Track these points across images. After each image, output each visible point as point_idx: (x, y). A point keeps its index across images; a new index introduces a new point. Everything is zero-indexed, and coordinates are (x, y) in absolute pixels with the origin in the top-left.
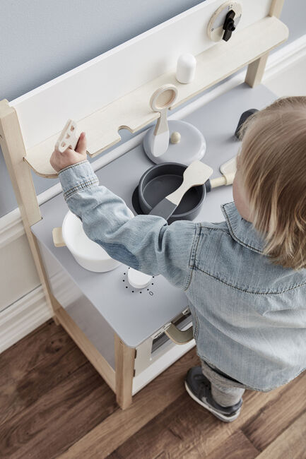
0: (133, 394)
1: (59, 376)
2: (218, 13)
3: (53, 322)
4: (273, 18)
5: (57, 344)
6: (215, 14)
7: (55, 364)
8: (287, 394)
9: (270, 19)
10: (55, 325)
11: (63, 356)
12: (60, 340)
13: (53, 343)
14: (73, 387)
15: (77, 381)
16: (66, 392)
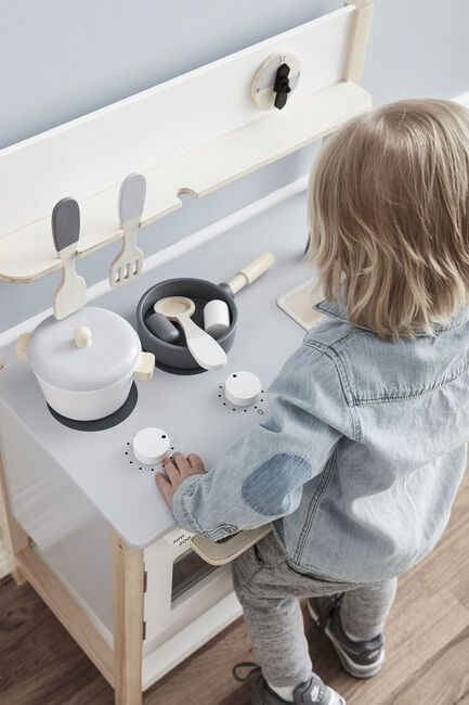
0: (144, 690)
1: (20, 668)
2: (265, 65)
3: (12, 580)
4: (350, 84)
5: (17, 616)
6: (260, 67)
7: (12, 649)
8: (406, 695)
9: (345, 84)
10: (15, 584)
11: (27, 635)
12: (23, 610)
13: (9, 614)
14: (42, 687)
15: (50, 677)
16: (30, 693)
